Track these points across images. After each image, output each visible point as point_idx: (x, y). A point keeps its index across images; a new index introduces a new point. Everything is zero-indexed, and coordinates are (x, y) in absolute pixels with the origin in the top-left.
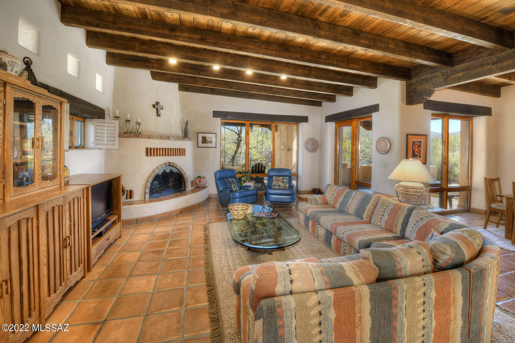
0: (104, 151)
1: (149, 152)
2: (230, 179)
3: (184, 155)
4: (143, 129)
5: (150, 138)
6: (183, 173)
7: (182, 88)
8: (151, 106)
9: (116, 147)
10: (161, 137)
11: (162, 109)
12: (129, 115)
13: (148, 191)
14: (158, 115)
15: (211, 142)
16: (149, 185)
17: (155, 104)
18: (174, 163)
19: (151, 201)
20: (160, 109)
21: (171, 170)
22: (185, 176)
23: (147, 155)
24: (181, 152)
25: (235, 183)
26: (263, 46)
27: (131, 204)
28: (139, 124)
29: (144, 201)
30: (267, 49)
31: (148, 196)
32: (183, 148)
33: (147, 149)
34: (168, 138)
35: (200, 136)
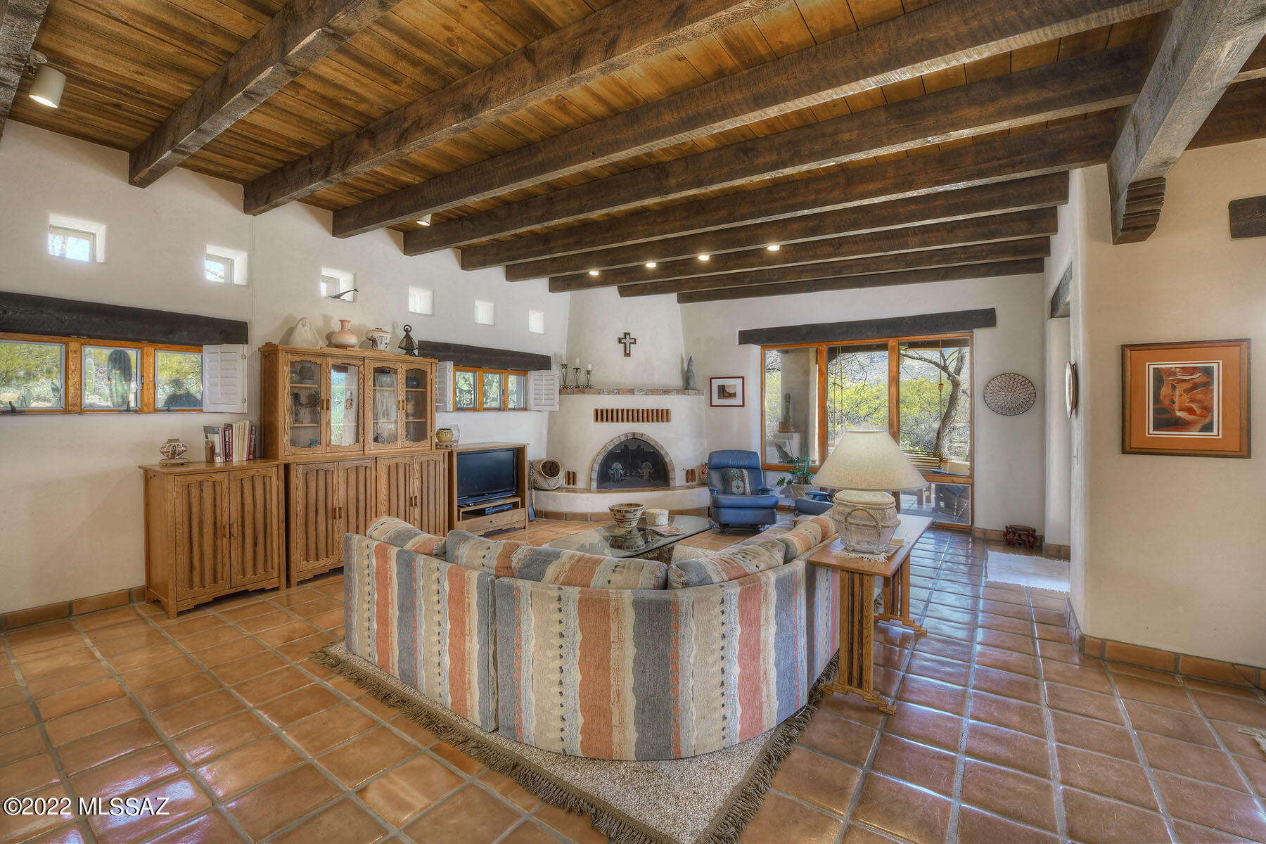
0: (546, 414)
1: (601, 415)
2: (734, 472)
3: (667, 421)
4: (596, 378)
5: (599, 393)
6: (662, 453)
7: (683, 299)
8: (617, 341)
9: (557, 408)
10: (619, 391)
11: (635, 343)
12: (578, 360)
13: (595, 475)
14: (627, 355)
15: (734, 395)
16: (597, 467)
17: (622, 336)
18: (642, 435)
19: (598, 492)
20: (630, 343)
21: (639, 446)
22: (667, 460)
23: (597, 420)
24: (662, 416)
25: (743, 480)
26: (659, 220)
27: (574, 491)
28: (588, 372)
29: (588, 490)
30: (666, 221)
31: (594, 484)
32: (665, 408)
33: (597, 411)
34: (631, 392)
35: (716, 383)
